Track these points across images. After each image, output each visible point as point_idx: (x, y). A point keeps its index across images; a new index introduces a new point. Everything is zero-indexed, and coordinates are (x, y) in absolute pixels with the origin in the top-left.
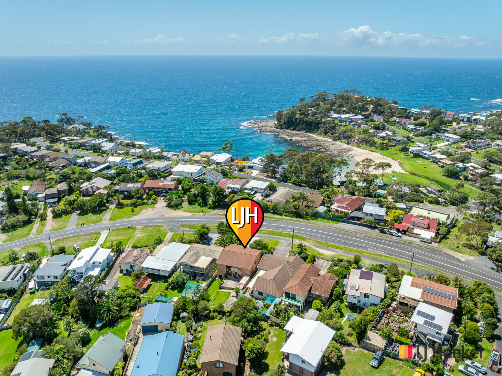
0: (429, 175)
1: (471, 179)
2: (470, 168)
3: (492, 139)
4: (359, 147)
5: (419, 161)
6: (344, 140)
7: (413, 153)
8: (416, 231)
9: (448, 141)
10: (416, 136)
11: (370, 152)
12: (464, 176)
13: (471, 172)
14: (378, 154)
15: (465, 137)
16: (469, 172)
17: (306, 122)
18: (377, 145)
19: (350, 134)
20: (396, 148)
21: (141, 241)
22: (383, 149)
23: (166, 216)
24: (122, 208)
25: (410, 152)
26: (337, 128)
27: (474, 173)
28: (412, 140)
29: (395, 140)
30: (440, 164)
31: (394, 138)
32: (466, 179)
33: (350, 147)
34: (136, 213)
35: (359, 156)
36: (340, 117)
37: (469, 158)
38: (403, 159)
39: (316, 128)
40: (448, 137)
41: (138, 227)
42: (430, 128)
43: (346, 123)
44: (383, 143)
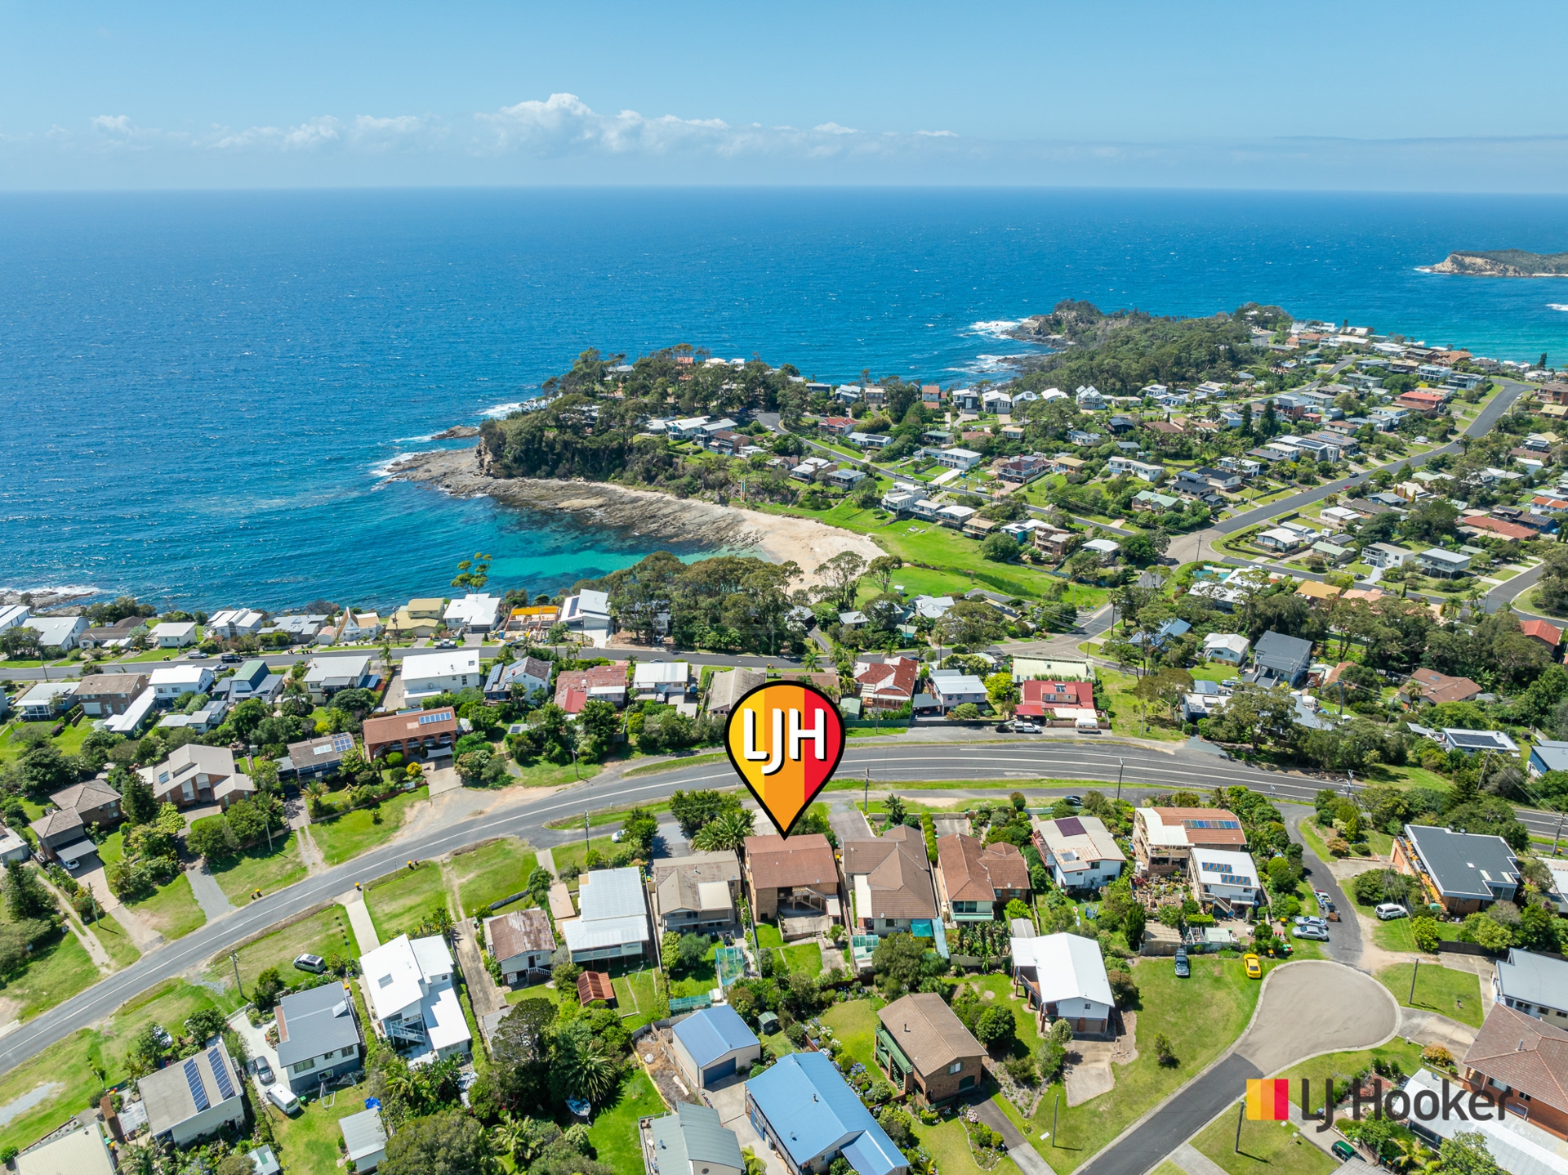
0: (958, 564)
1: (1047, 558)
2: (1038, 532)
3: (1046, 451)
4: (755, 508)
5: (914, 527)
6: (708, 494)
7: (894, 510)
8: (1061, 712)
9: (956, 466)
10: (879, 460)
11: (791, 519)
12: (1032, 554)
13: (1042, 543)
14: (812, 523)
15: (989, 451)
16: (1037, 541)
17: (583, 452)
18: (801, 499)
19: (721, 474)
20: (848, 501)
21: (480, 893)
22: (818, 508)
23: (489, 810)
24: (336, 819)
25: (886, 507)
26: (679, 461)
27: (1048, 544)
28: (877, 475)
29: (839, 479)
30: (965, 530)
31: (835, 474)
32: (1037, 560)
33: (730, 510)
34: (393, 825)
35: (769, 535)
36: (675, 429)
37: (1023, 508)
38: (876, 527)
39: (615, 467)
40: (952, 456)
41: (436, 859)
42: (903, 437)
43: (695, 444)
44: (814, 492)
